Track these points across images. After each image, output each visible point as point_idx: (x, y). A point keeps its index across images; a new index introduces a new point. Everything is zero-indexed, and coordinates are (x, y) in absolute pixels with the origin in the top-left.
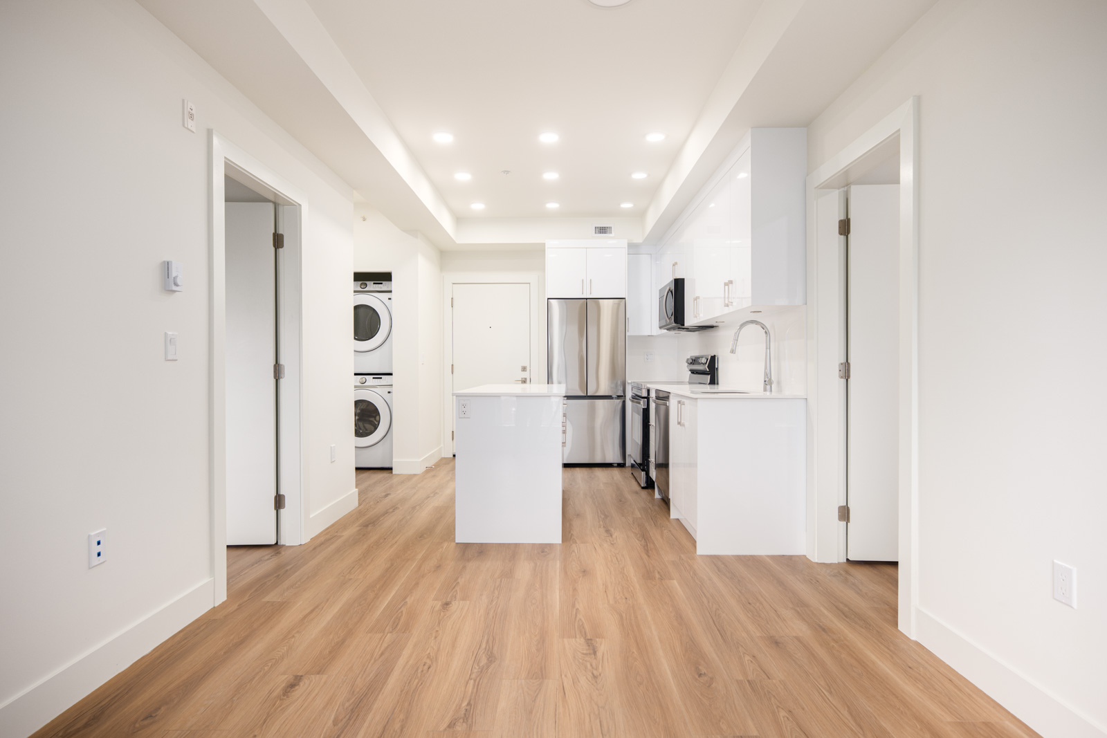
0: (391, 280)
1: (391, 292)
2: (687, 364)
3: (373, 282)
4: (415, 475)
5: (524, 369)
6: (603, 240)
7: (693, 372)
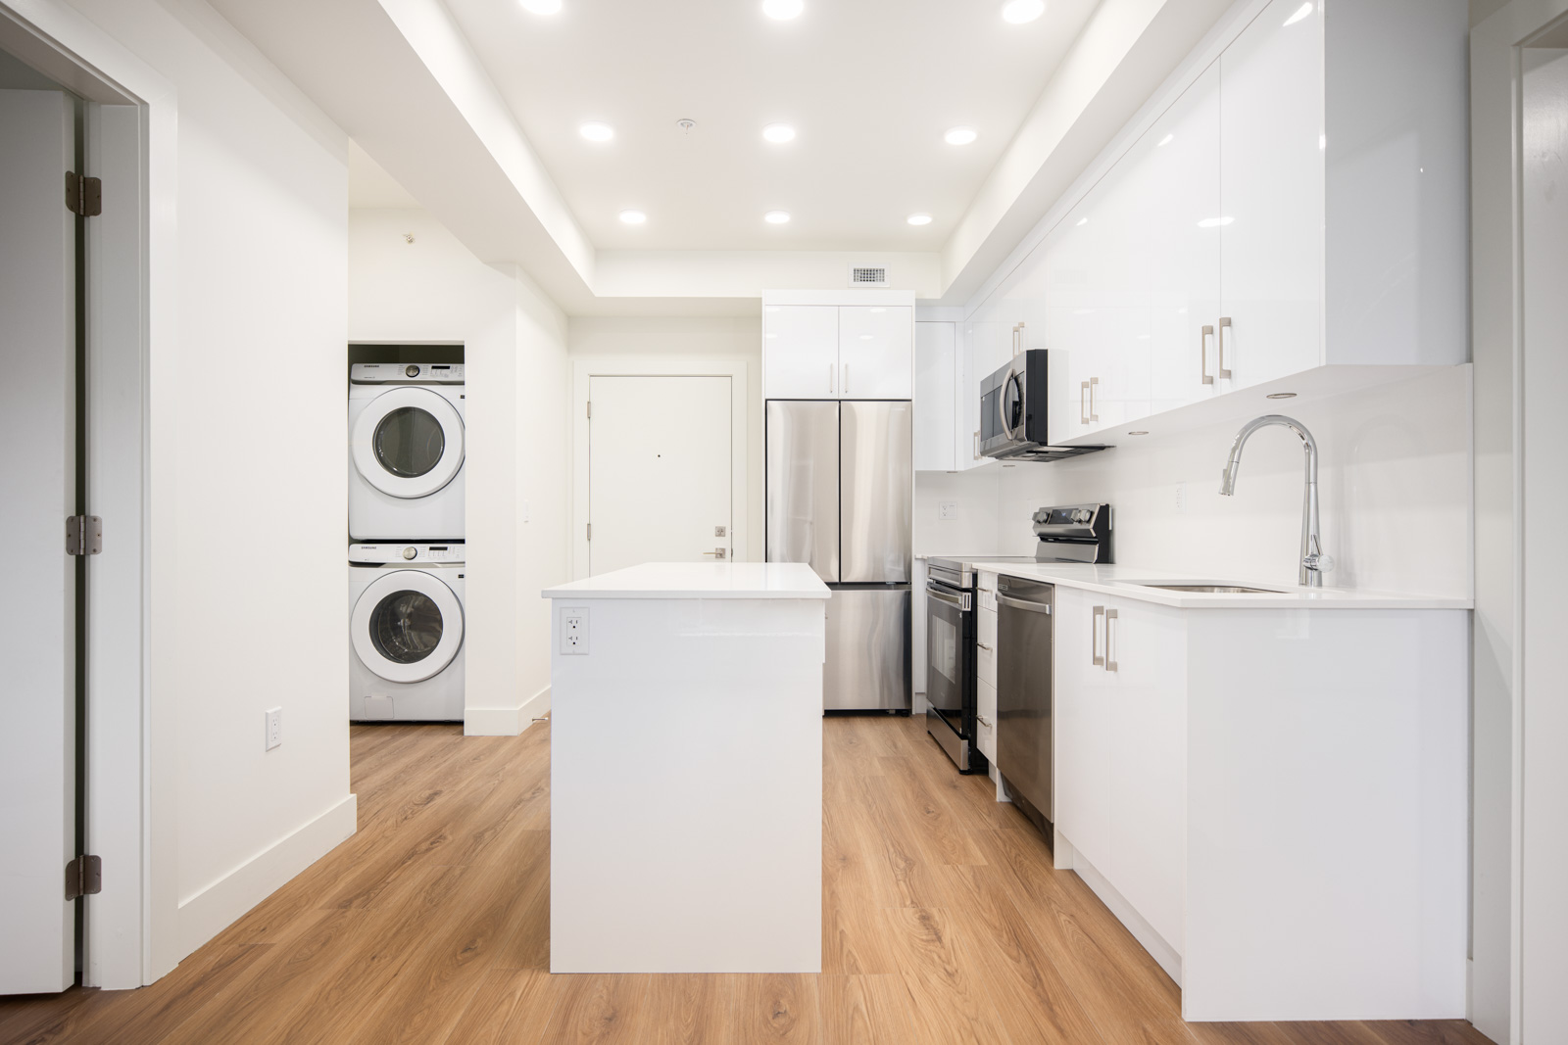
0: (463, 362)
1: (462, 383)
2: (1033, 522)
3: (431, 365)
4: (507, 738)
5: (721, 532)
6: (868, 291)
7: (1044, 537)
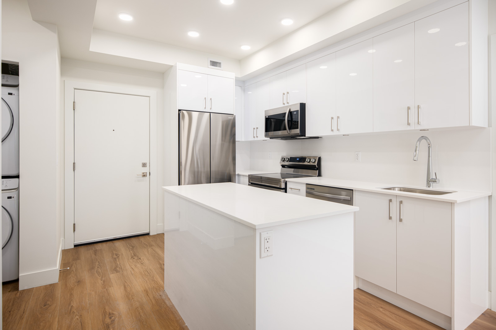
0: (18, 75)
1: (18, 86)
5: (144, 165)
6: (214, 70)
7: (283, 166)
